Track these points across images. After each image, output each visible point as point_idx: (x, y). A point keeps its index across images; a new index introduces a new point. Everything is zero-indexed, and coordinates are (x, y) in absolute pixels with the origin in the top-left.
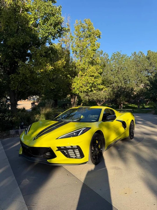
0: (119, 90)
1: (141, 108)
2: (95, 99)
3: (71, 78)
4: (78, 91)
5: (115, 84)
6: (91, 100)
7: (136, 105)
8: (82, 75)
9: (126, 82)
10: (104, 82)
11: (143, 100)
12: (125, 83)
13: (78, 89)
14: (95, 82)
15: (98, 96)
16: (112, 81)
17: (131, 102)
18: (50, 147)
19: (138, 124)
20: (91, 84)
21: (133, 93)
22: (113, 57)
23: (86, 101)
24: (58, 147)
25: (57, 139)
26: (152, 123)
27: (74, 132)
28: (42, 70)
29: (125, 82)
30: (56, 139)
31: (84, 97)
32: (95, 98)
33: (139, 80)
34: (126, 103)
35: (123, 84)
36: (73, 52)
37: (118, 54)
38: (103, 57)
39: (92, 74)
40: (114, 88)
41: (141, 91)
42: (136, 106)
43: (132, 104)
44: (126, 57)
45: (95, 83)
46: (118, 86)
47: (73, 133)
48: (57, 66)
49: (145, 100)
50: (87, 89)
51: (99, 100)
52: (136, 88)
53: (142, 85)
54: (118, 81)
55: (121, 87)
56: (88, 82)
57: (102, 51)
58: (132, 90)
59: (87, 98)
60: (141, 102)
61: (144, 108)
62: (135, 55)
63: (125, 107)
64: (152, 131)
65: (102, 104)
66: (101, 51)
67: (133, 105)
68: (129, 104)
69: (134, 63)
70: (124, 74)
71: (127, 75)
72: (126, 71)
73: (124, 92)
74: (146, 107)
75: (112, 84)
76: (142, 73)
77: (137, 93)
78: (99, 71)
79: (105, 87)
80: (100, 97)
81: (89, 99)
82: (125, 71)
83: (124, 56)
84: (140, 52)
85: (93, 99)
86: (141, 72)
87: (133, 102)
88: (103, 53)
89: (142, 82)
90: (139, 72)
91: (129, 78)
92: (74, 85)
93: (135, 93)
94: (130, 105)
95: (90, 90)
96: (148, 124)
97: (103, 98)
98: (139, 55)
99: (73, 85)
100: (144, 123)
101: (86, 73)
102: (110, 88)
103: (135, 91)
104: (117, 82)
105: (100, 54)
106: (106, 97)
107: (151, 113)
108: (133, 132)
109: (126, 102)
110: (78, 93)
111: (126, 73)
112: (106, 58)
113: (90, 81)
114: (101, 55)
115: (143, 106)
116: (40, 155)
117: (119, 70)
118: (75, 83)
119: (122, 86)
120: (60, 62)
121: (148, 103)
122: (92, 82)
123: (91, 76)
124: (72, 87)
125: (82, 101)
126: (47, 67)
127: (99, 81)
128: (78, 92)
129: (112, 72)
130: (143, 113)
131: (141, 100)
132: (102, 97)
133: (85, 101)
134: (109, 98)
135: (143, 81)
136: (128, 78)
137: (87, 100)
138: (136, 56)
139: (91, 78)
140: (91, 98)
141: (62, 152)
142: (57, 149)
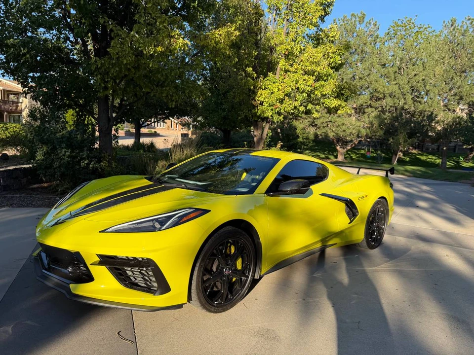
0: (397, 117)
1: (451, 168)
2: (331, 135)
3: (255, 75)
4: (272, 110)
5: (389, 99)
6: (320, 137)
7: (439, 158)
8: (286, 71)
9: (418, 97)
10: (342, 90)
11: (460, 146)
12: (415, 101)
13: (272, 106)
14: (316, 89)
15: (338, 129)
16: (382, 91)
17: (428, 149)
18: (79, 252)
19: (418, 207)
20: (305, 95)
21: (434, 129)
22: (393, 32)
23: (309, 139)
24: (100, 256)
25: (104, 231)
26: (458, 210)
28: (159, 49)
29: (416, 98)
30: (100, 232)
31: (304, 129)
32: (333, 134)
33: (455, 95)
34: (414, 151)
35: (410, 102)
36: (269, 8)
37: (407, 26)
38: (366, 29)
39: (309, 68)
40: (383, 111)
41: (458, 122)
42: (439, 161)
43: (430, 154)
44: (427, 33)
45: (316, 93)
46: (396, 105)
48: (213, 42)
49: (464, 147)
50: (295, 107)
51: (342, 139)
52: (442, 113)
53: (461, 106)
54: (398, 92)
55: (403, 108)
56: (298, 89)
57: (364, 15)
58: (431, 118)
59: (312, 130)
60: (454, 152)
61: (458, 166)
62: (452, 26)
63: (409, 161)
64: (444, 233)
65: (349, 148)
66: (360, 15)
67: (430, 157)
68: (422, 155)
69: (447, 47)
70: (415, 75)
71: (423, 80)
72: (421, 69)
73: (409, 122)
74: (465, 165)
75: (380, 99)
76: (466, 77)
77: (444, 129)
78: (332, 60)
79: (343, 104)
80: (344, 131)
81: (316, 136)
82: (418, 69)
83: (422, 30)
84: (469, 20)
85: (327, 136)
86: (464, 72)
87: (433, 149)
88: (366, 20)
89: (461, 98)
90: (458, 74)
91: (428, 88)
92: (262, 96)
93: (439, 128)
94: (423, 158)
95: (302, 109)
96: (442, 211)
97: (351, 133)
98: (465, 27)
99: (259, 95)
100: (433, 207)
101: (296, 66)
103: (438, 122)
104: (395, 96)
105: (357, 23)
106: (359, 132)
107: (469, 182)
108: (379, 228)
109: (415, 149)
110: (271, 116)
111: (421, 74)
112: (372, 33)
113: (303, 86)
114: (360, 24)
115: (457, 162)
117: (404, 65)
118: (265, 88)
119: (406, 107)
120: (222, 31)
121: (472, 155)
122: (309, 89)
123: (306, 73)
124: (257, 99)
125: (299, 137)
126: (172, 40)
127: (329, 87)
128: (269, 114)
129: (382, 70)
130: (445, 180)
131: (455, 146)
132: (348, 131)
133: (306, 139)
134: (367, 135)
135: (464, 97)
136: (425, 86)
137: (312, 137)
138: (454, 29)
139: (306, 77)
140: (322, 131)
141: (110, 270)
142: (98, 259)
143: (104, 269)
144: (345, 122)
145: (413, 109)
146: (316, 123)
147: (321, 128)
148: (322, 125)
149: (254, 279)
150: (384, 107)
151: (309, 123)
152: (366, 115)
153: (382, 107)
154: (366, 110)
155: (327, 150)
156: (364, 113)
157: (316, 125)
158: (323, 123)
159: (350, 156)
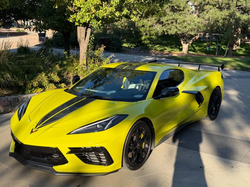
18: (57, 148)
25: (69, 134)
27: (99, 124)
30: (67, 134)
47: (96, 125)
59: (159, 27)
80: (185, 27)
99: (76, 1)
102: (212, 7)
116: (42, 158)
124: (74, 5)
140: (167, 28)
141: (77, 155)
142: (69, 150)
143: (73, 155)
144: (185, 19)
145: (245, 5)
146: (161, 20)
147: (167, 25)
148: (167, 22)
149: (151, 150)
150: (220, 4)
151: (156, 21)
152: (205, 12)
153: (219, 4)
154: (206, 7)
155: (174, 44)
156: (203, 10)
157: (162, 23)
158: (167, 21)
159: (194, 48)
